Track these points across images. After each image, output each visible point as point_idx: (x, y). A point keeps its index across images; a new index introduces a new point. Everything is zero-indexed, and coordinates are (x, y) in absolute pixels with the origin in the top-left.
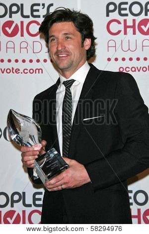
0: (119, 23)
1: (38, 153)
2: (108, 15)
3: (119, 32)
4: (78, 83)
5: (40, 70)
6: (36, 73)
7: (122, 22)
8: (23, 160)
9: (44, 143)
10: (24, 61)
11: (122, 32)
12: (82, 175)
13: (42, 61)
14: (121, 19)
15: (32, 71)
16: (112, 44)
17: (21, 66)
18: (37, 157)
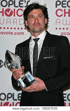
2: (56, 7)
6: (21, 34)
10: (15, 29)
12: (42, 85)
15: (19, 34)
17: (13, 31)
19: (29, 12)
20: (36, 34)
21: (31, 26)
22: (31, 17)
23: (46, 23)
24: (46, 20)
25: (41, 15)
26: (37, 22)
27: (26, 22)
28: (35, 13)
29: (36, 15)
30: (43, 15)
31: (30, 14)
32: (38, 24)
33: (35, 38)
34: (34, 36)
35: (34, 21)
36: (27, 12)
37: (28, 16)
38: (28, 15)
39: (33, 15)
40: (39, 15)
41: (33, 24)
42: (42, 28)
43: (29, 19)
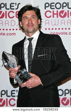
0: (50, 12)
1: (17, 71)
2: (45, 9)
3: (51, 16)
4: (35, 39)
5: (14, 34)
6: (12, 35)
7: (52, 12)
8: (10, 75)
9: (20, 66)
10: (7, 30)
11: (52, 16)
13: (15, 29)
14: (52, 10)
15: (11, 34)
16: (47, 22)
18: (17, 73)
19: (23, 13)
20: (30, 34)
21: (25, 27)
22: (25, 18)
23: (39, 23)
24: (39, 21)
25: (34, 16)
26: (30, 22)
27: (21, 23)
28: (29, 14)
29: (29, 16)
30: (36, 16)
31: (24, 15)
32: (32, 25)
33: (29, 38)
34: (29, 36)
35: (28, 22)
36: (21, 13)
37: (22, 18)
38: (22, 16)
39: (26, 16)
40: (32, 16)
41: (27, 25)
42: (36, 28)
43: (23, 20)
